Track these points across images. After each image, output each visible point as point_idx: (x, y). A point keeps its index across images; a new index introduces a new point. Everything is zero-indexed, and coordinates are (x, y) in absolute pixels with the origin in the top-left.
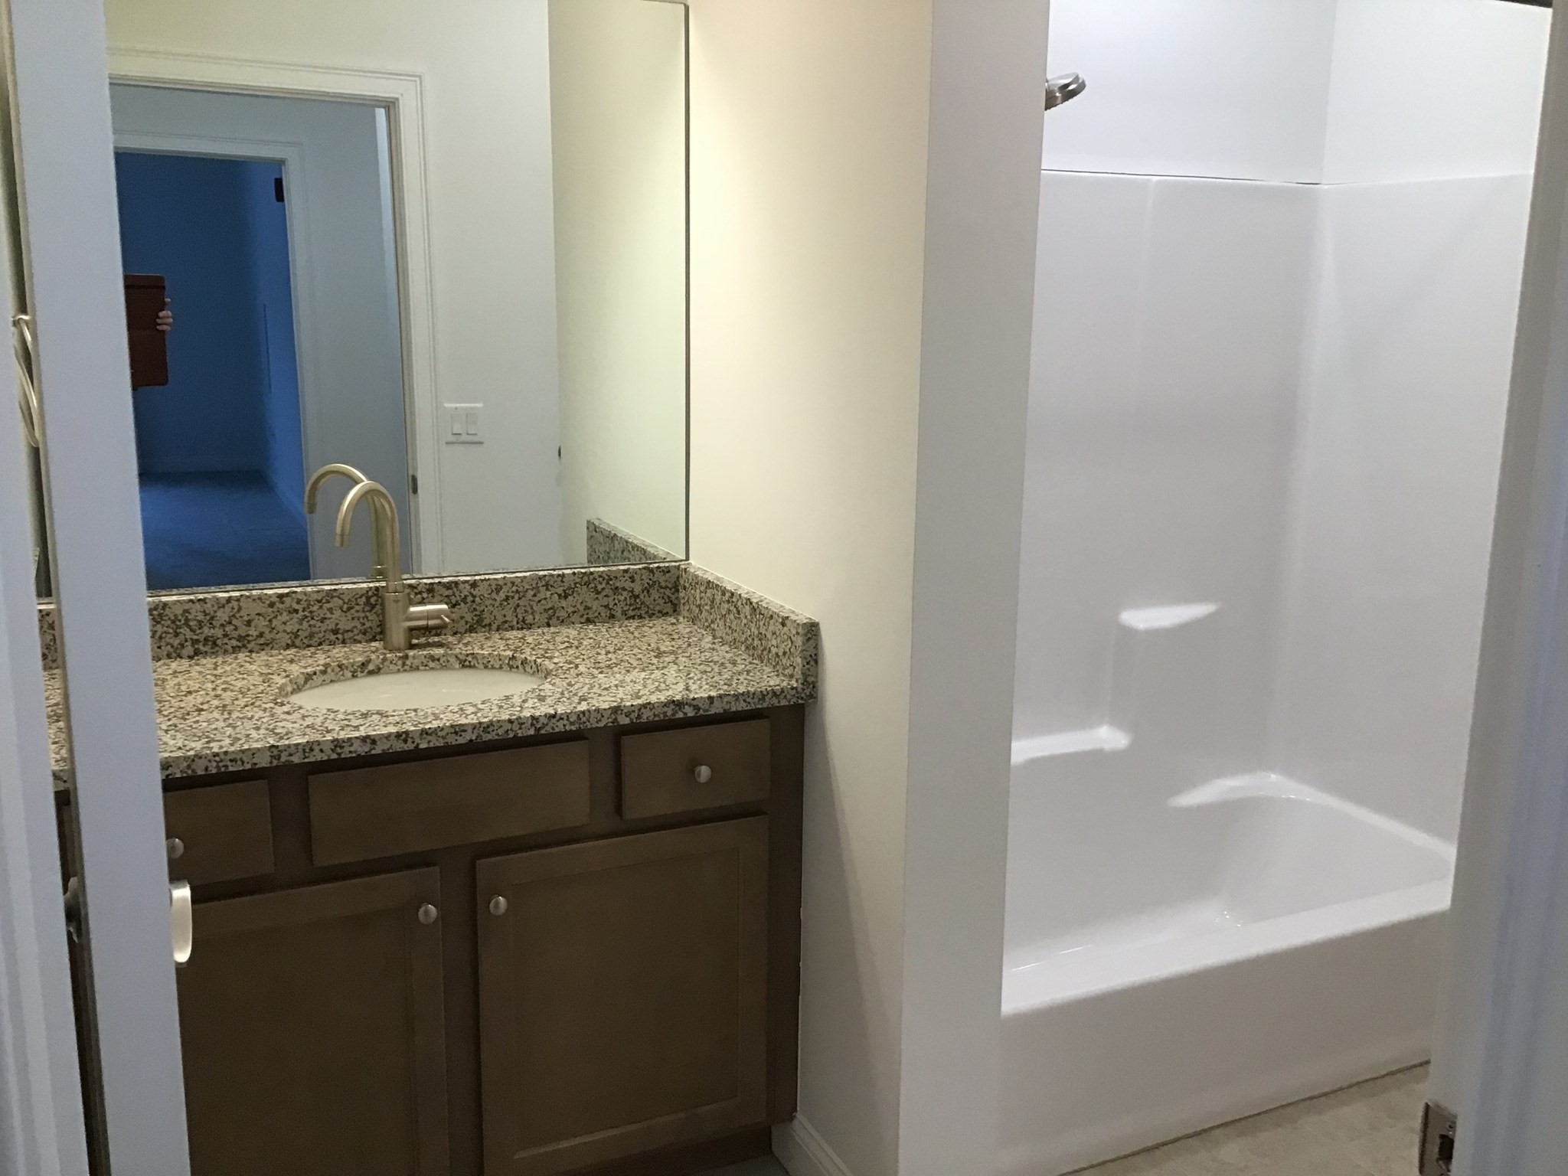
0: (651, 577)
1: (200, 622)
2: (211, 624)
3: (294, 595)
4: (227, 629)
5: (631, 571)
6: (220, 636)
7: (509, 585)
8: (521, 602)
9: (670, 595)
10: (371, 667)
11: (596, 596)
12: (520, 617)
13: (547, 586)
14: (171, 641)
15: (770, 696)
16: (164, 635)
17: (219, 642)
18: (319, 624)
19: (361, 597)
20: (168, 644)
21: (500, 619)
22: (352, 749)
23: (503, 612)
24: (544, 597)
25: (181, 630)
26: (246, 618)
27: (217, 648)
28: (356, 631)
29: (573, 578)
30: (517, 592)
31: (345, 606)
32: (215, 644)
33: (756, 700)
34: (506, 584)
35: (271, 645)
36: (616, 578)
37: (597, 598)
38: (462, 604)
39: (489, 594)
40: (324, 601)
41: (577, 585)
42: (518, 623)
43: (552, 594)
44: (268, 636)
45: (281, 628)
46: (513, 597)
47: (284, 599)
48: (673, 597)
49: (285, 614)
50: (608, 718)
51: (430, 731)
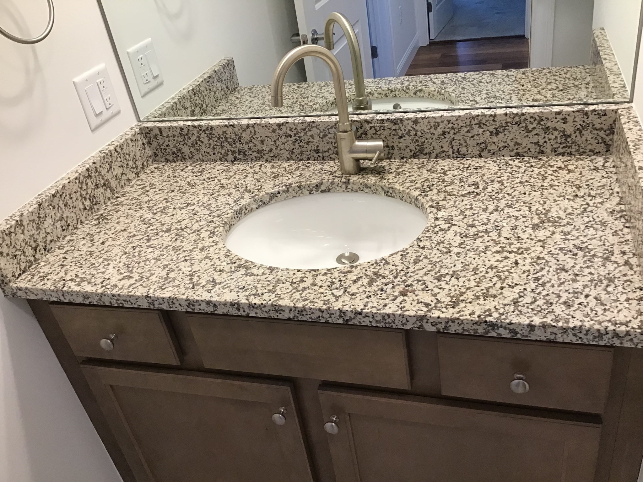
0: (585, 119)
1: (234, 140)
2: (240, 141)
3: (287, 125)
4: (250, 145)
5: (564, 113)
6: (246, 149)
7: (446, 122)
8: (456, 137)
9: (604, 136)
10: (323, 188)
11: (527, 134)
12: (455, 148)
13: (480, 124)
14: (220, 151)
15: (609, 336)
16: (215, 147)
17: (246, 153)
18: (306, 146)
19: (331, 128)
20: (218, 152)
21: (438, 150)
22: (201, 307)
23: (441, 144)
24: (477, 133)
25: (224, 144)
26: (259, 139)
27: (247, 157)
28: (331, 152)
29: (504, 118)
30: (453, 128)
31: (322, 134)
32: (244, 153)
33: (591, 337)
34: (442, 122)
35: (278, 158)
36: (548, 119)
37: (528, 136)
38: (407, 136)
39: (429, 129)
40: (307, 130)
41: (509, 124)
42: (453, 153)
43: (484, 131)
44: (275, 151)
45: (282, 147)
46: (449, 133)
47: (281, 127)
48: (607, 139)
49: (283, 137)
50: (414, 324)
51: (255, 306)
